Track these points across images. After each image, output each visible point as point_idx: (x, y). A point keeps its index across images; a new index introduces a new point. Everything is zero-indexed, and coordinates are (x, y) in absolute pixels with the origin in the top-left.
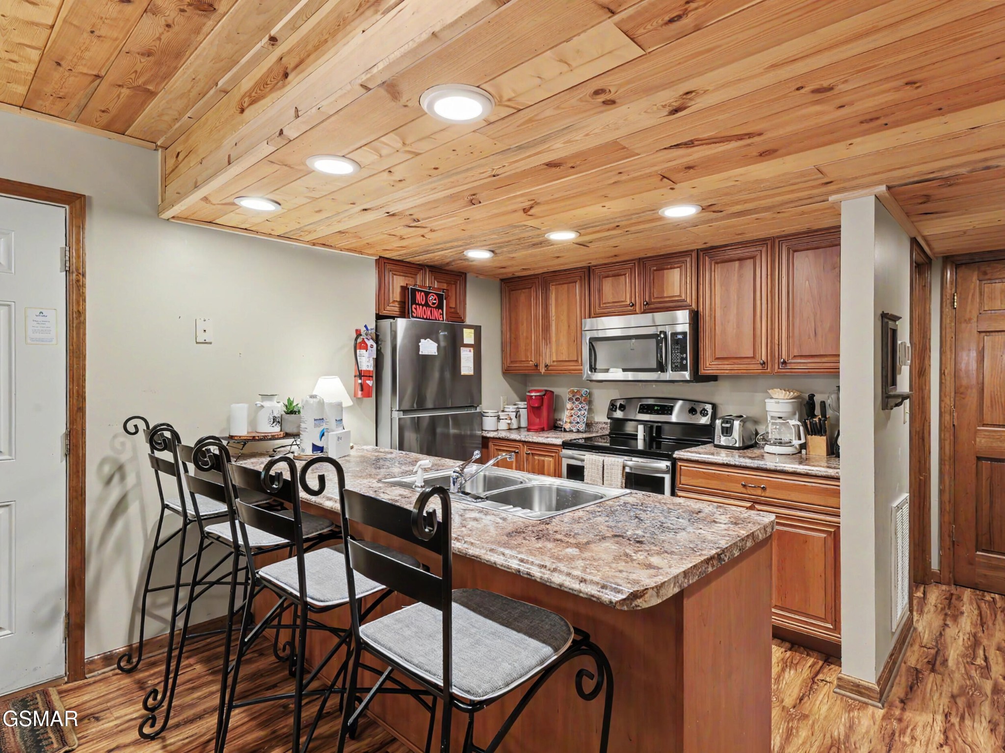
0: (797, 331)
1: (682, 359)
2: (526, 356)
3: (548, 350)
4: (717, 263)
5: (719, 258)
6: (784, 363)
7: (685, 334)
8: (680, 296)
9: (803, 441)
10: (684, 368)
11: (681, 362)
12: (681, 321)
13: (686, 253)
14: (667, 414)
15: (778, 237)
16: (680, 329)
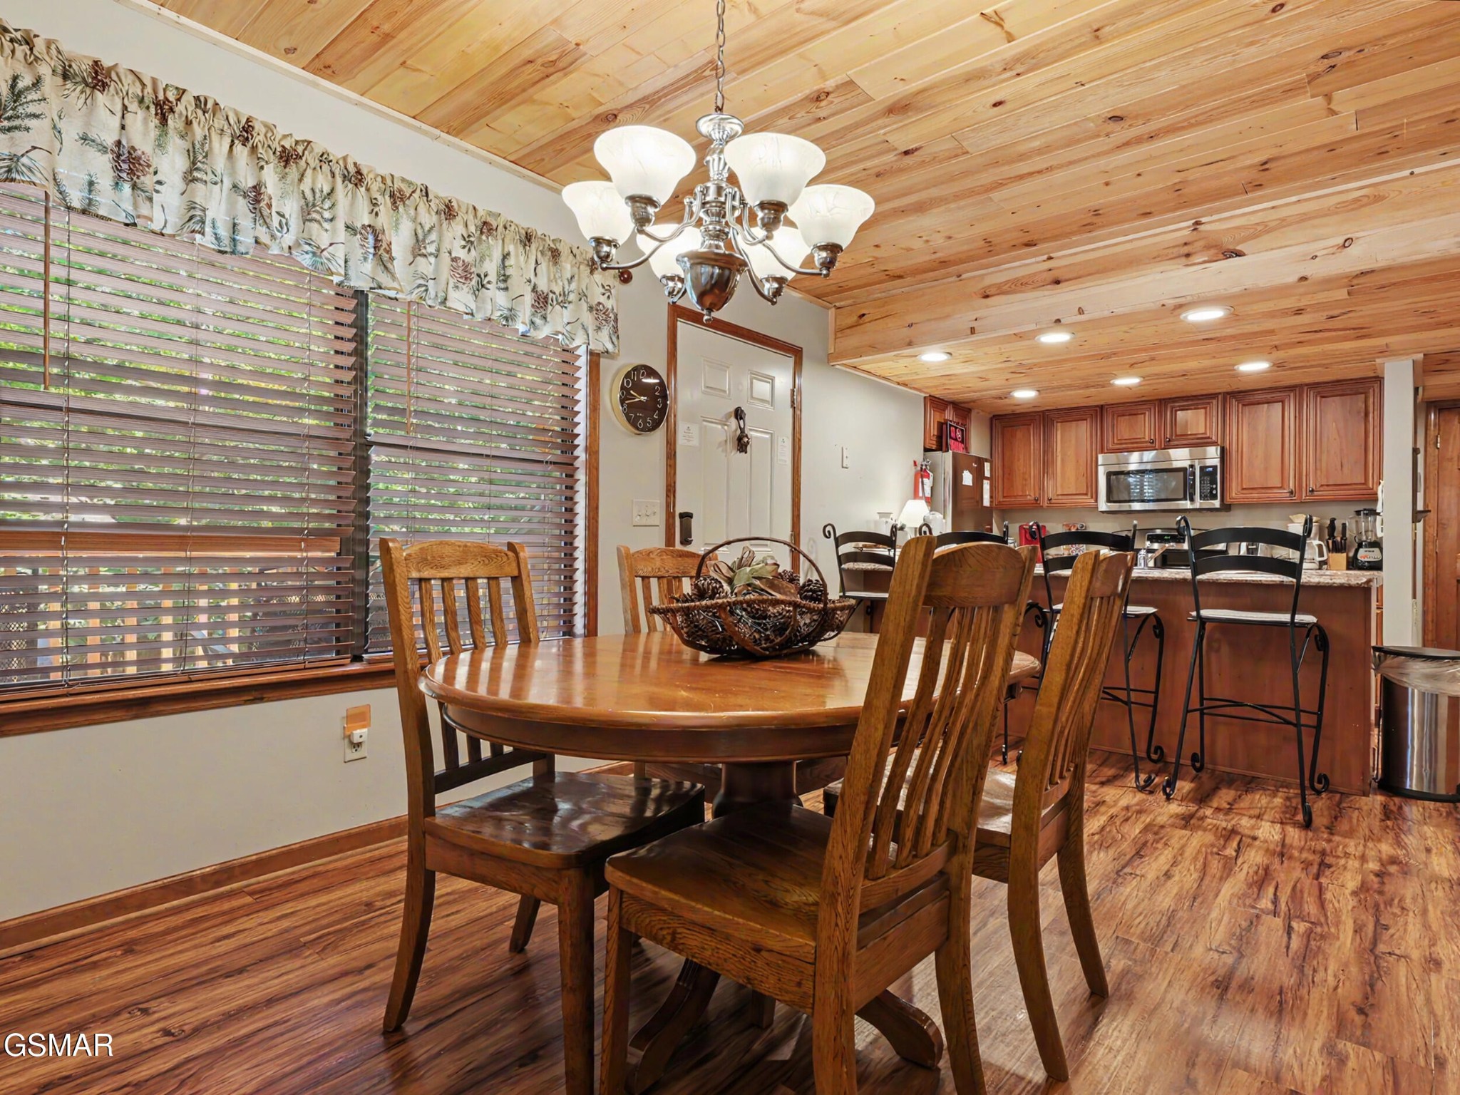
0: (1324, 465)
1: (1212, 489)
2: (1023, 491)
3: (1051, 483)
4: (1244, 405)
5: (1247, 401)
6: (1313, 491)
7: (1215, 467)
8: (1205, 433)
9: (1325, 558)
10: (1214, 497)
11: (1211, 492)
12: (1212, 456)
13: (1214, 396)
14: (1179, 542)
15: (1307, 385)
16: (1209, 463)
